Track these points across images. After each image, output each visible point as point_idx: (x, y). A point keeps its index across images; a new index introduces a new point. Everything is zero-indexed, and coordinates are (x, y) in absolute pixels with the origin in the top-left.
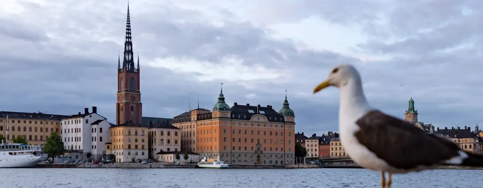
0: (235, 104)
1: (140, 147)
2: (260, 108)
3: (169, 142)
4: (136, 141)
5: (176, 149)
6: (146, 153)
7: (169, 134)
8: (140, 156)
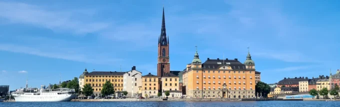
0: (208, 59)
1: (153, 88)
2: (227, 60)
3: (171, 85)
4: (150, 85)
5: (176, 89)
6: (157, 92)
7: (171, 80)
8: (152, 94)
